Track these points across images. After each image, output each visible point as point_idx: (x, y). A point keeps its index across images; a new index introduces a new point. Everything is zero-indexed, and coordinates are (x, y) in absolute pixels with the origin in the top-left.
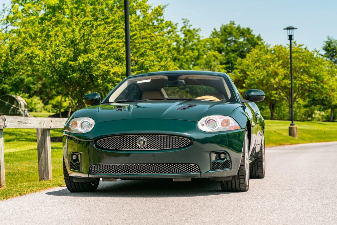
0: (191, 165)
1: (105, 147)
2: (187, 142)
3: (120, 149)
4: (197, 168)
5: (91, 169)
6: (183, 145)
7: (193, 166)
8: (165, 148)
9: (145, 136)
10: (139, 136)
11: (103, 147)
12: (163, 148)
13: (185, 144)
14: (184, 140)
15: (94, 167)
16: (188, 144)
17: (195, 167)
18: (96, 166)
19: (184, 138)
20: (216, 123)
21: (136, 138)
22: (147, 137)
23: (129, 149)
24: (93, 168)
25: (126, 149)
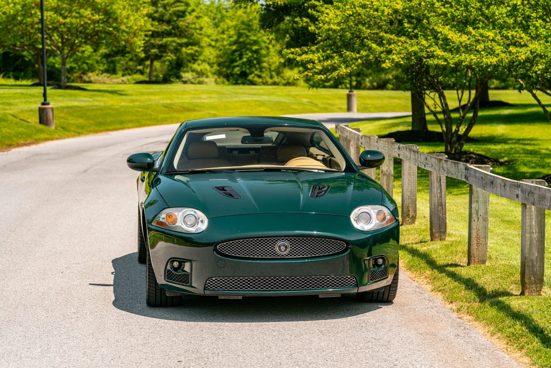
0: (347, 277)
1: (229, 253)
2: (342, 246)
3: (252, 256)
4: (354, 281)
5: (209, 283)
6: (337, 250)
7: (349, 278)
8: (313, 255)
9: (287, 239)
10: (278, 239)
11: (227, 253)
12: (311, 255)
13: (339, 248)
14: (339, 243)
15: (214, 281)
16: (342, 248)
17: (351, 280)
18: (216, 279)
19: (339, 242)
20: (370, 216)
21: (274, 242)
22: (289, 241)
23: (264, 257)
24: (211, 282)
25: (260, 257)
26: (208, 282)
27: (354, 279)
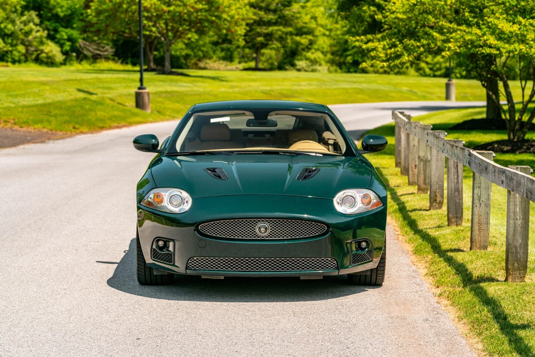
0: (327, 260)
1: (210, 233)
2: (323, 228)
3: (232, 237)
4: (334, 263)
5: (190, 263)
6: (317, 232)
7: (330, 261)
8: (293, 237)
9: (267, 221)
10: (259, 221)
11: (208, 234)
12: (291, 237)
13: (319, 231)
14: (319, 226)
15: (195, 260)
16: (323, 231)
17: (332, 262)
18: (197, 259)
19: (319, 224)
20: (355, 200)
21: (255, 224)
22: (269, 222)
23: (244, 238)
24: (193, 262)
25: (240, 238)
26: (190, 261)
27: (335, 262)
